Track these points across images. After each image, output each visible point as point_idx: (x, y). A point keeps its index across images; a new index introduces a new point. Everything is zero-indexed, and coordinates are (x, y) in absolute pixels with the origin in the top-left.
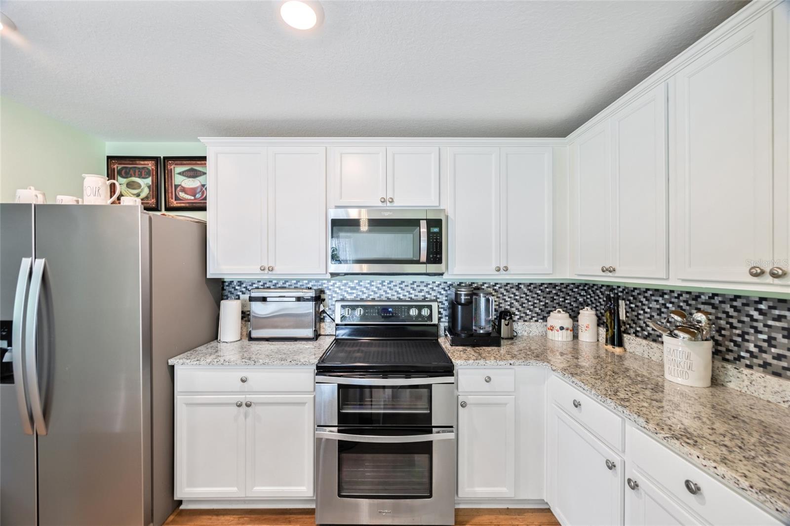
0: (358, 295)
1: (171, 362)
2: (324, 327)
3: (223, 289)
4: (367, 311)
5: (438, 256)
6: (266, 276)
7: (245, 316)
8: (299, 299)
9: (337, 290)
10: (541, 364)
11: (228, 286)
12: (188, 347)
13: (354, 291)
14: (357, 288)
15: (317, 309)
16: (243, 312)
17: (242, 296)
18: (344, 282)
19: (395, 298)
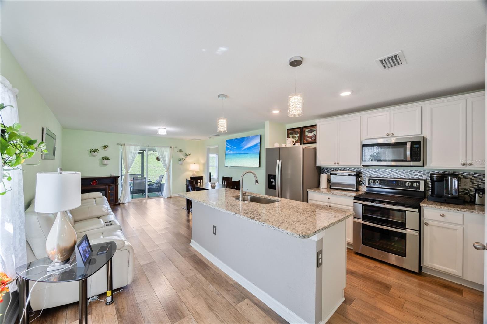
0: (378, 175)
1: (308, 190)
2: (361, 187)
3: (321, 171)
4: (381, 182)
5: (418, 158)
6: (336, 166)
7: (329, 180)
8: (349, 175)
9: (368, 173)
10: (481, 213)
11: (323, 169)
12: (312, 188)
13: (377, 173)
14: (378, 172)
15: (357, 180)
16: (328, 179)
17: (327, 173)
18: (371, 169)
19: (399, 177)
